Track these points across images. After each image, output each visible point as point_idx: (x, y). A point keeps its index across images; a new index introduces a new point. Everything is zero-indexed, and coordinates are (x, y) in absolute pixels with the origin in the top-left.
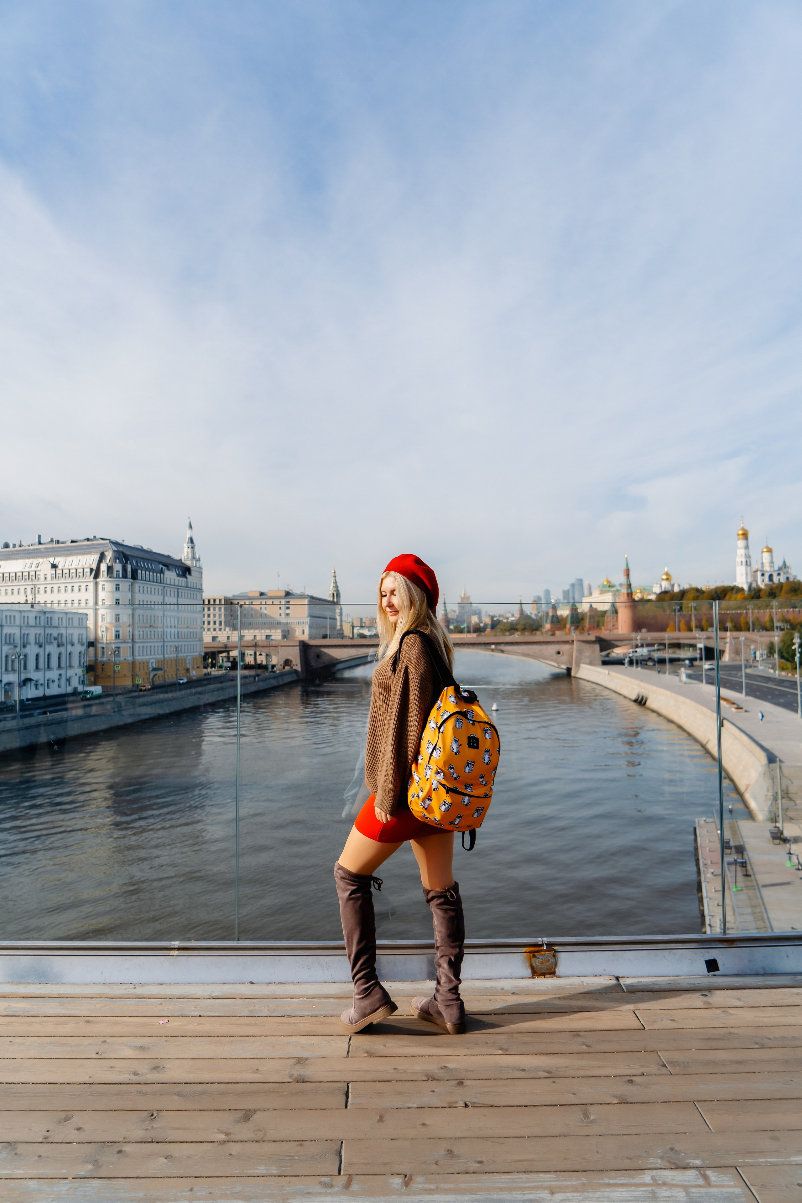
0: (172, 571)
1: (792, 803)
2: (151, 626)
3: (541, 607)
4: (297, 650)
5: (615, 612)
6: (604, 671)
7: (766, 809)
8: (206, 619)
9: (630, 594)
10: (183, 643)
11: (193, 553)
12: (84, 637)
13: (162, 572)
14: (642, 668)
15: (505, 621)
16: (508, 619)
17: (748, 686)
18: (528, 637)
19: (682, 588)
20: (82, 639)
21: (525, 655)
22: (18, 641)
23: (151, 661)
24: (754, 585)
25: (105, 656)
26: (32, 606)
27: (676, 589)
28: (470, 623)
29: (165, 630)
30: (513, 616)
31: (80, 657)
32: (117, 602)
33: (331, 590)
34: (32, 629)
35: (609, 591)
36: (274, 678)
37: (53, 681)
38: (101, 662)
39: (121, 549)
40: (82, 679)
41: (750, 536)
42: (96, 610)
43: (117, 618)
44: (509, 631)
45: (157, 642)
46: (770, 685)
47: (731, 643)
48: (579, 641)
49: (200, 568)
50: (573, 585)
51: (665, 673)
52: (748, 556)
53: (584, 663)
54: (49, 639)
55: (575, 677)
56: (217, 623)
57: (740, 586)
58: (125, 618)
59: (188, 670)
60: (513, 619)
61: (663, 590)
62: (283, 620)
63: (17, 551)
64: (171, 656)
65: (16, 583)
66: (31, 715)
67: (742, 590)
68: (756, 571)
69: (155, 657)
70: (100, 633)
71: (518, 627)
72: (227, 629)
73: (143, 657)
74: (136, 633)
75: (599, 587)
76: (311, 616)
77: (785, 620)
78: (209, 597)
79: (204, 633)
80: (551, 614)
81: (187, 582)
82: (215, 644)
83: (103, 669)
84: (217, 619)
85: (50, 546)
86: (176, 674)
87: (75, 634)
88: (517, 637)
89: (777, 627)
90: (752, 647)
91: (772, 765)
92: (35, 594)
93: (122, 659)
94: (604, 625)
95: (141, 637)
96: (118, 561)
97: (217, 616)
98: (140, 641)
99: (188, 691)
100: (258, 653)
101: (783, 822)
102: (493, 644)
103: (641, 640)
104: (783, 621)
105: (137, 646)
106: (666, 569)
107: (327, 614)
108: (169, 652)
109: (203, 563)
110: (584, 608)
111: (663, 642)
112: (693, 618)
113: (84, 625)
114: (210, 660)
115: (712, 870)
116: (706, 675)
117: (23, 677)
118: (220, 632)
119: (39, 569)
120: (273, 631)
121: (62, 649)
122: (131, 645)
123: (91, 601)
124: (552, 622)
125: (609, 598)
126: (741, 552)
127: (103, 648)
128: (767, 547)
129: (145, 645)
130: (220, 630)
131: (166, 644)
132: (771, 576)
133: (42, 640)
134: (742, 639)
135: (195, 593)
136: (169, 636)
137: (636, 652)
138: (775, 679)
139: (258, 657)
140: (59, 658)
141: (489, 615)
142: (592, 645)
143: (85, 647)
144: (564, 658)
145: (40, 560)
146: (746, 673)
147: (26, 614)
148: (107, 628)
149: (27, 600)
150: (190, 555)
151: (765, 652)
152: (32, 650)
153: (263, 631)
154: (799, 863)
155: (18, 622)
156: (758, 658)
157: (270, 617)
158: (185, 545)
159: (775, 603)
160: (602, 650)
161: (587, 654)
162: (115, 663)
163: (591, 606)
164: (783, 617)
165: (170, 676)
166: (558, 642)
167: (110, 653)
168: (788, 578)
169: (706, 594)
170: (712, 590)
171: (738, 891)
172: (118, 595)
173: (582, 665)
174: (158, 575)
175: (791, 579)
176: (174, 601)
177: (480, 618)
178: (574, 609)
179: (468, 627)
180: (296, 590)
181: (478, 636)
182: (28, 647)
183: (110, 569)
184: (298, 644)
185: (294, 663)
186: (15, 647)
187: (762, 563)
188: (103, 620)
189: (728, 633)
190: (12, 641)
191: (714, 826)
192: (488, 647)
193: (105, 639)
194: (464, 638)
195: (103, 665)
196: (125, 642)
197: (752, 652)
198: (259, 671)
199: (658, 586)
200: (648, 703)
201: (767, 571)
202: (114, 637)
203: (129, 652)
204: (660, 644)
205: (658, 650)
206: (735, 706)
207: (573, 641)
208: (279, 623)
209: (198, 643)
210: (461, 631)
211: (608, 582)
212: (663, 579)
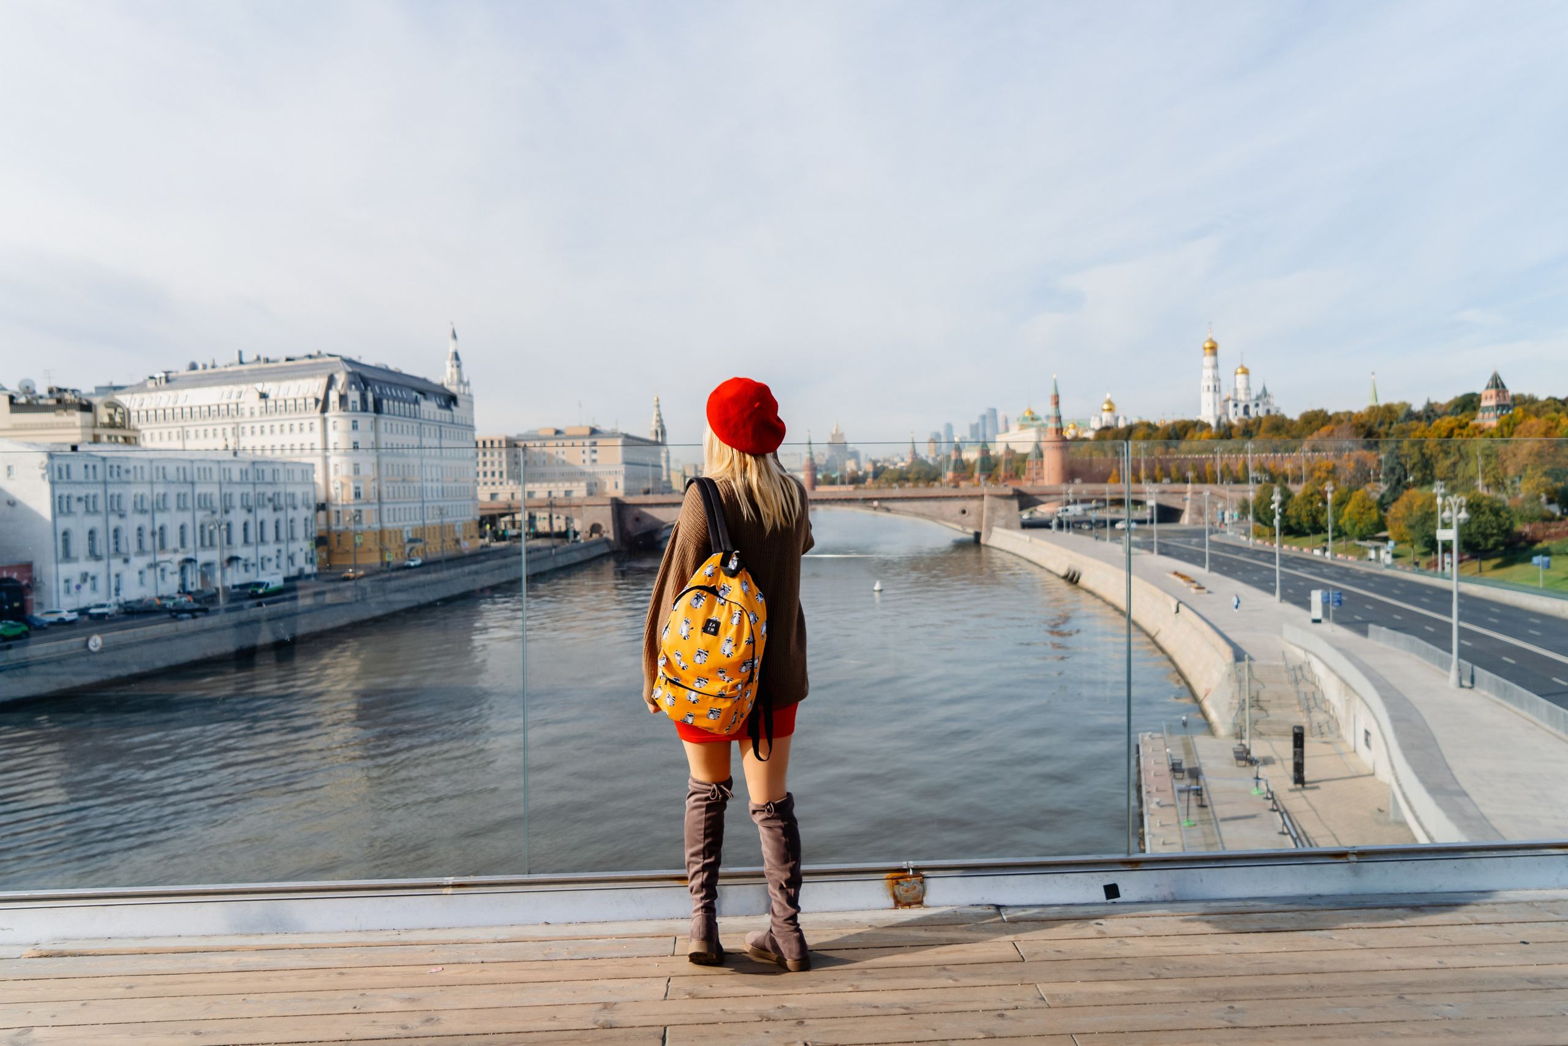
0: (431, 400)
1: (1263, 714)
2: (404, 480)
3: (941, 447)
4: (608, 512)
5: (1041, 455)
6: (1025, 536)
7: (1230, 720)
8: (481, 468)
9: (1059, 431)
10: (450, 504)
11: (460, 374)
12: (311, 496)
13: (416, 402)
14: (1075, 532)
15: (892, 467)
16: (895, 464)
17: (1213, 558)
18: (922, 490)
19: (1129, 423)
20: (307, 500)
21: (917, 514)
22: (217, 504)
23: (406, 529)
24: (1224, 420)
25: (341, 522)
26: (235, 454)
27: (1121, 424)
28: (844, 470)
29: (425, 484)
30: (903, 460)
31: (306, 525)
32: (356, 447)
33: (654, 425)
34: (237, 487)
35: (1032, 426)
36: (577, 550)
37: (269, 560)
38: (336, 531)
39: (358, 370)
40: (310, 556)
41: (1220, 351)
42: (326, 459)
43: (357, 471)
44: (897, 481)
45: (414, 502)
46: (1241, 558)
47: (1193, 500)
48: (991, 495)
49: (470, 395)
50: (983, 417)
51: (1105, 540)
52: (1217, 379)
53: (998, 526)
54: (263, 501)
55: (986, 546)
56: (497, 474)
57: (1206, 421)
58: (368, 470)
59: (457, 541)
60: (903, 464)
61: (1104, 424)
62: (588, 468)
63: (209, 374)
64: (434, 521)
65: (210, 421)
66: (241, 608)
67: (1209, 426)
68: (1227, 400)
69: (411, 523)
70: (332, 491)
71: (910, 476)
72: (511, 482)
73: (395, 524)
74: (384, 489)
75: (1018, 420)
76: (627, 463)
77: (1263, 469)
78: (484, 438)
79: (479, 488)
80: (953, 458)
81: (453, 416)
82: (494, 504)
83: (339, 542)
84: (496, 468)
85: (256, 366)
86: (442, 547)
87: (299, 491)
88: (909, 490)
89: (1253, 478)
90: (1220, 505)
91: (1240, 664)
92: (238, 437)
93: (365, 526)
94: (1024, 474)
95: (391, 495)
96: (353, 387)
97: (497, 464)
98: (389, 500)
99: (459, 570)
100: (554, 516)
101: (1250, 738)
102: (876, 499)
103: (1074, 493)
104: (1260, 471)
105: (385, 508)
106: (1108, 396)
107: (649, 459)
108: (430, 516)
109: (475, 389)
110: (998, 450)
111: (1103, 497)
112: (1143, 465)
113: (310, 480)
114: (488, 527)
115: (1158, 800)
116: (1158, 543)
117: (226, 555)
118: (501, 487)
119: (241, 400)
120: (575, 484)
121: (280, 515)
122: (376, 507)
123: (319, 445)
124: (955, 469)
125: (1031, 435)
126: (1208, 373)
127: (338, 512)
128: (1242, 367)
129: (397, 506)
130: (501, 483)
131: (426, 505)
132: (1246, 408)
133: (251, 503)
134: (1207, 494)
135: (464, 432)
136: (429, 494)
137: (1067, 510)
138: (1248, 549)
139: (555, 522)
140: (277, 527)
141: (871, 460)
142: (1009, 501)
143: (312, 511)
144: (971, 519)
145: (243, 387)
146: (1210, 541)
147: (227, 466)
148: (342, 484)
149: (227, 446)
150: (455, 377)
151: (1236, 514)
152: (238, 517)
153: (560, 485)
154: (1268, 790)
155: (215, 477)
156: (1226, 521)
157: (570, 465)
158: (448, 363)
159: (1250, 445)
160: (1022, 508)
161: (1002, 513)
162: (356, 533)
163: (1008, 447)
164: (1261, 464)
165: (433, 549)
166: (963, 497)
167: (348, 518)
168: (1268, 411)
169: (1160, 432)
170: (1168, 426)
171: (1191, 826)
172: (356, 436)
173: (995, 529)
174: (412, 406)
175: (1273, 413)
176: (436, 443)
177: (858, 464)
178: (985, 452)
179: (842, 476)
180: (605, 426)
181: (856, 488)
182: (232, 512)
183: (343, 399)
184: (609, 502)
185: (604, 528)
186: (214, 512)
187: (1236, 390)
188: (336, 471)
189: (1189, 486)
190: (209, 505)
191: (1163, 744)
192: (869, 504)
193: (340, 499)
194: (835, 492)
195: (339, 536)
196: (368, 503)
197: (1220, 512)
198: (557, 541)
199: (1097, 419)
200: (1081, 580)
201: (1241, 401)
202: (352, 496)
203: (374, 518)
204: (1098, 501)
205: (1097, 508)
206: (1196, 585)
207: (982, 496)
208: (583, 473)
209: (471, 503)
210: (832, 482)
211: (1031, 413)
212: (1104, 410)
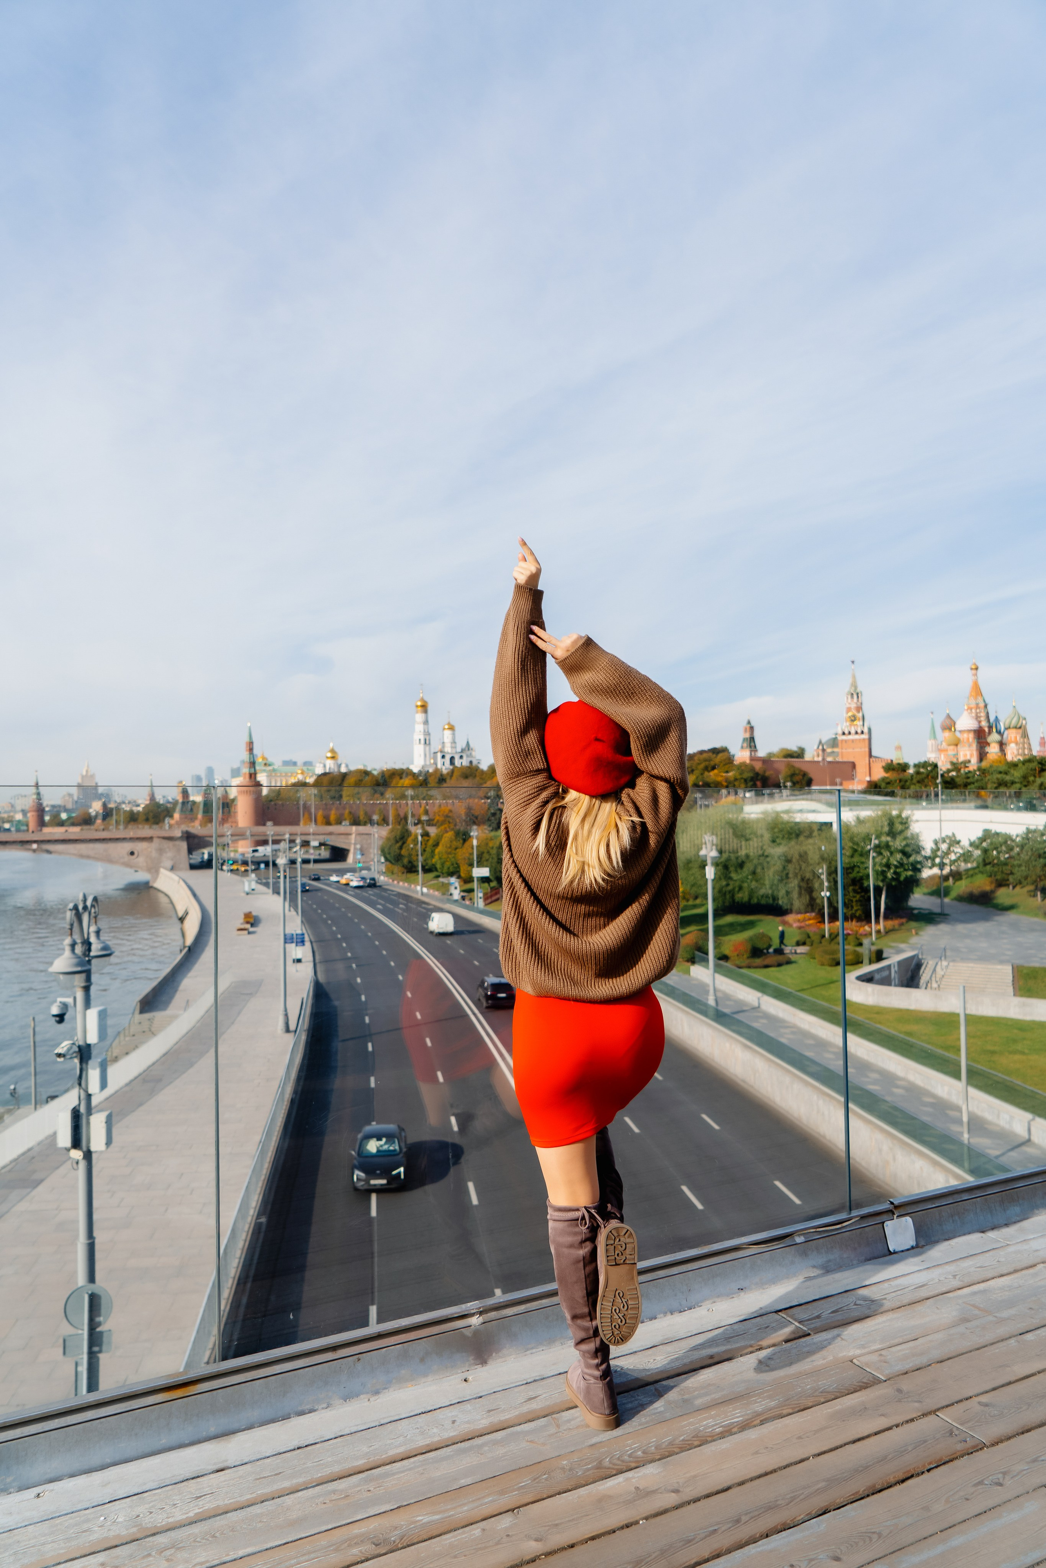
9: (253, 776)
19: (351, 770)
21: (84, 857)
24: (432, 769)
27: (344, 770)
41: (430, 709)
52: (427, 733)
53: (166, 868)
61: (327, 770)
68: (436, 752)
102: (35, 842)
106: (331, 745)
126: (419, 728)
128: (449, 724)
132: (452, 759)
160: (190, 849)
168: (471, 762)
169: (376, 779)
173: (164, 872)
175: (479, 764)
178: (208, 794)
187: (444, 743)
199: (320, 765)
201: (448, 753)
212: (327, 758)
